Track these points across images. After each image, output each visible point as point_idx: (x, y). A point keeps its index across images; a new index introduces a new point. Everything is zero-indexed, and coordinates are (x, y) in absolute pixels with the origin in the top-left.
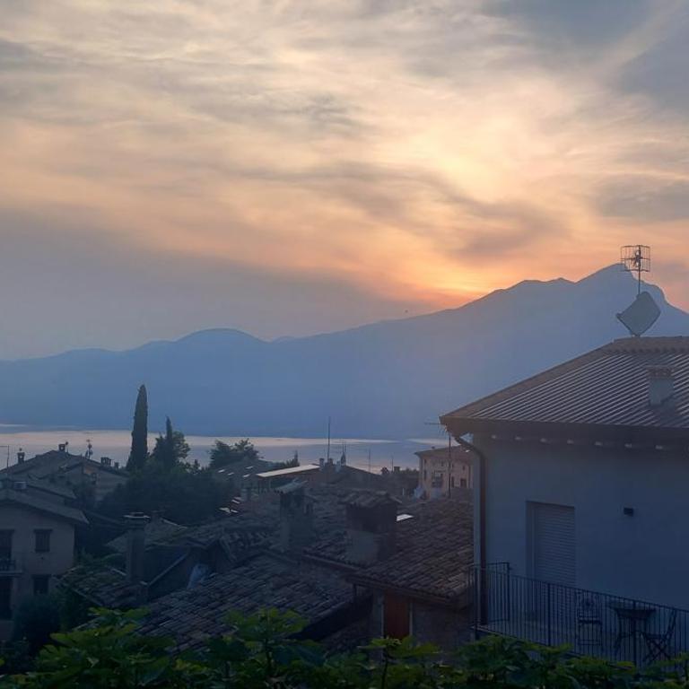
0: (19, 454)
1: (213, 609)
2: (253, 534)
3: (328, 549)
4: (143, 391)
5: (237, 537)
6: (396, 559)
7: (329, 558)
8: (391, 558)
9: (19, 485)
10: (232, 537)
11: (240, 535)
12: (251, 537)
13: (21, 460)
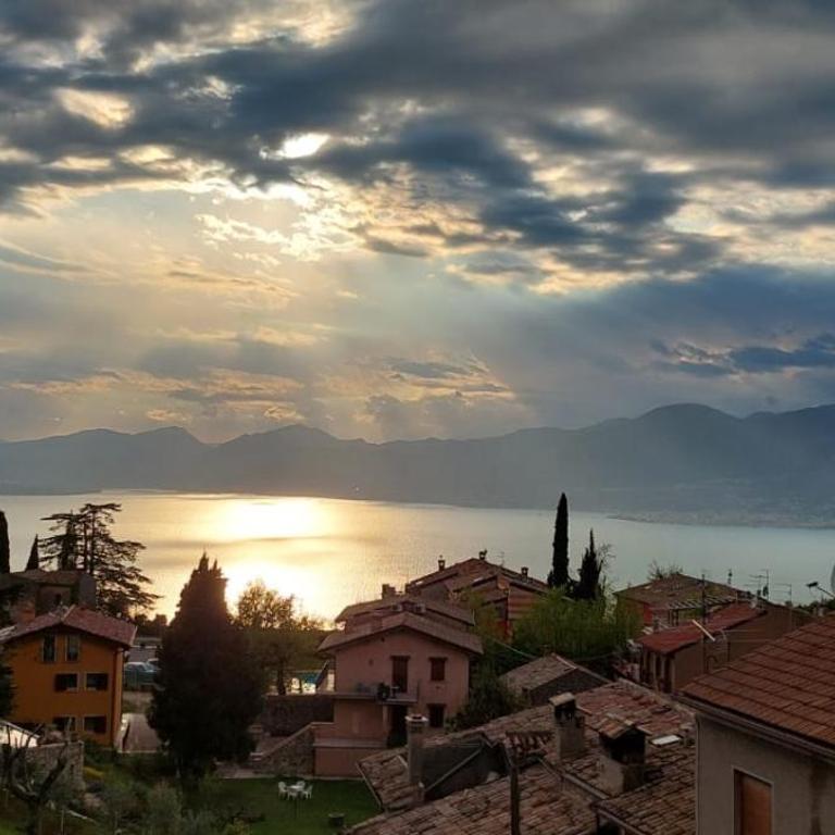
0: (440, 562)
1: (475, 821)
2: (535, 739)
3: (586, 771)
4: (563, 497)
5: (517, 741)
6: (642, 791)
7: (583, 780)
8: (638, 789)
9: (419, 608)
10: (512, 741)
11: (520, 740)
12: (531, 741)
13: (442, 568)
